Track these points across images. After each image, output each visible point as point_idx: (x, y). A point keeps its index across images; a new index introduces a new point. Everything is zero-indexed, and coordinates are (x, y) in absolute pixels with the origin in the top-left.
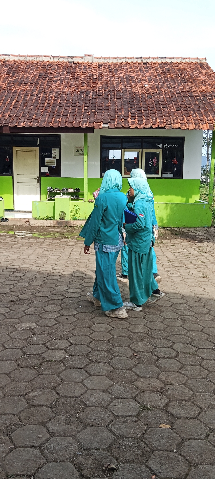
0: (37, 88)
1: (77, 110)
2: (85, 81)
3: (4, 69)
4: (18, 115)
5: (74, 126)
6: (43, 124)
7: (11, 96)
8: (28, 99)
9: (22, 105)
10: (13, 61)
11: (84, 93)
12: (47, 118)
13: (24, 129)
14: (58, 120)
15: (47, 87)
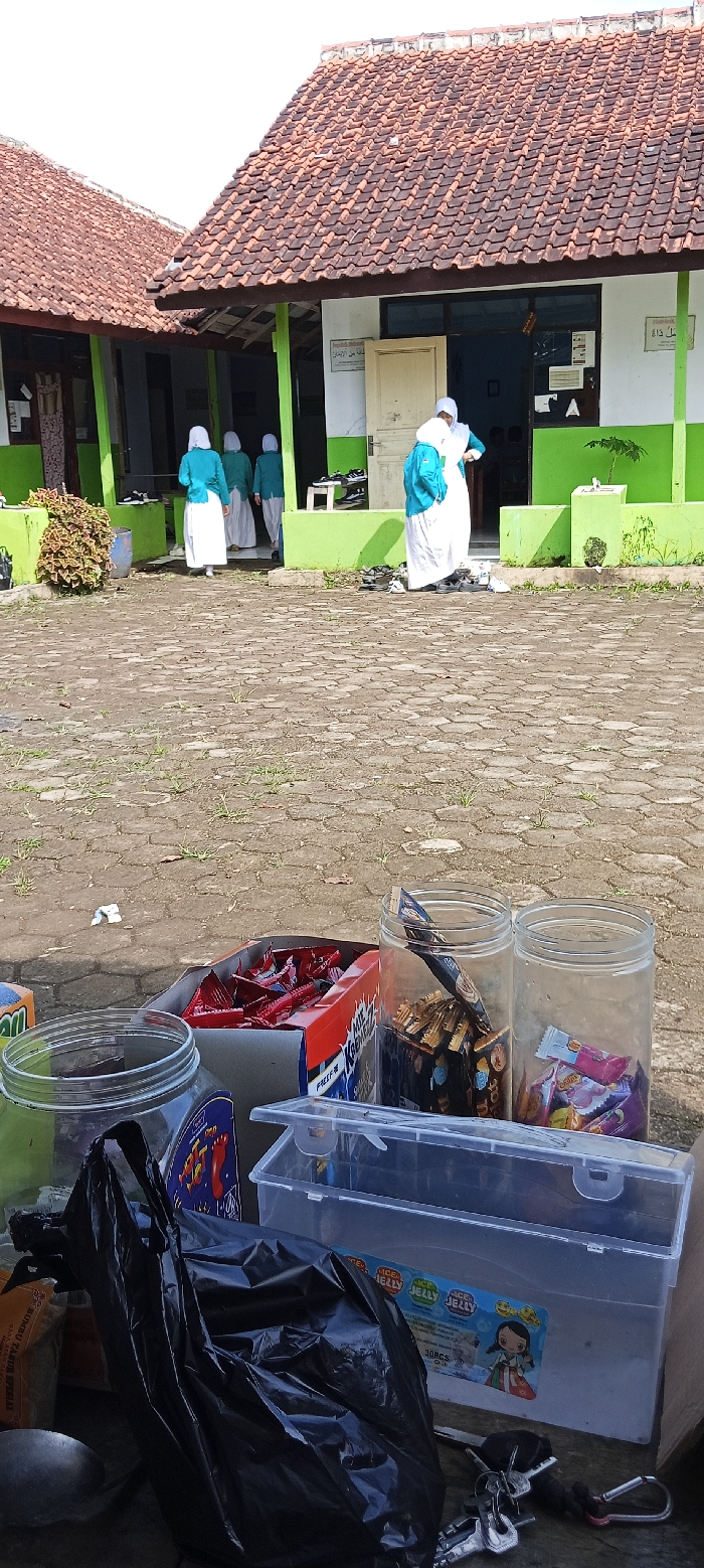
0: (526, 135)
1: (654, 194)
2: (689, 93)
3: (426, 83)
4: (463, 230)
5: (640, 252)
6: (540, 253)
7: (442, 171)
8: (495, 175)
9: (479, 197)
10: (455, 54)
11: (682, 136)
12: (554, 232)
13: (479, 274)
14: (589, 235)
15: (560, 127)
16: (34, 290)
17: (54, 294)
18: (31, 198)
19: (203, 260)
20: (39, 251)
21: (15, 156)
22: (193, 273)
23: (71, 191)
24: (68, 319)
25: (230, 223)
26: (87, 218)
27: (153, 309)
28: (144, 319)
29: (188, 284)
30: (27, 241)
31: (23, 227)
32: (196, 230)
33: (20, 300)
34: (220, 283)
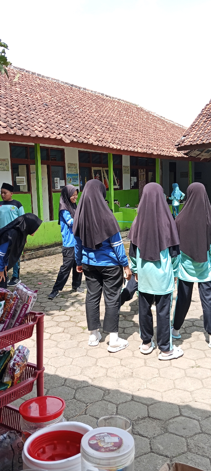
16: (142, 147)
17: (147, 147)
18: (140, 120)
19: (192, 136)
20: (143, 135)
21: (135, 109)
22: (189, 140)
23: (151, 117)
24: (152, 154)
25: (200, 125)
26: (156, 125)
27: (175, 150)
28: (172, 153)
29: (187, 143)
30: (140, 133)
31: (139, 129)
32: (190, 127)
33: (138, 150)
34: (198, 143)
